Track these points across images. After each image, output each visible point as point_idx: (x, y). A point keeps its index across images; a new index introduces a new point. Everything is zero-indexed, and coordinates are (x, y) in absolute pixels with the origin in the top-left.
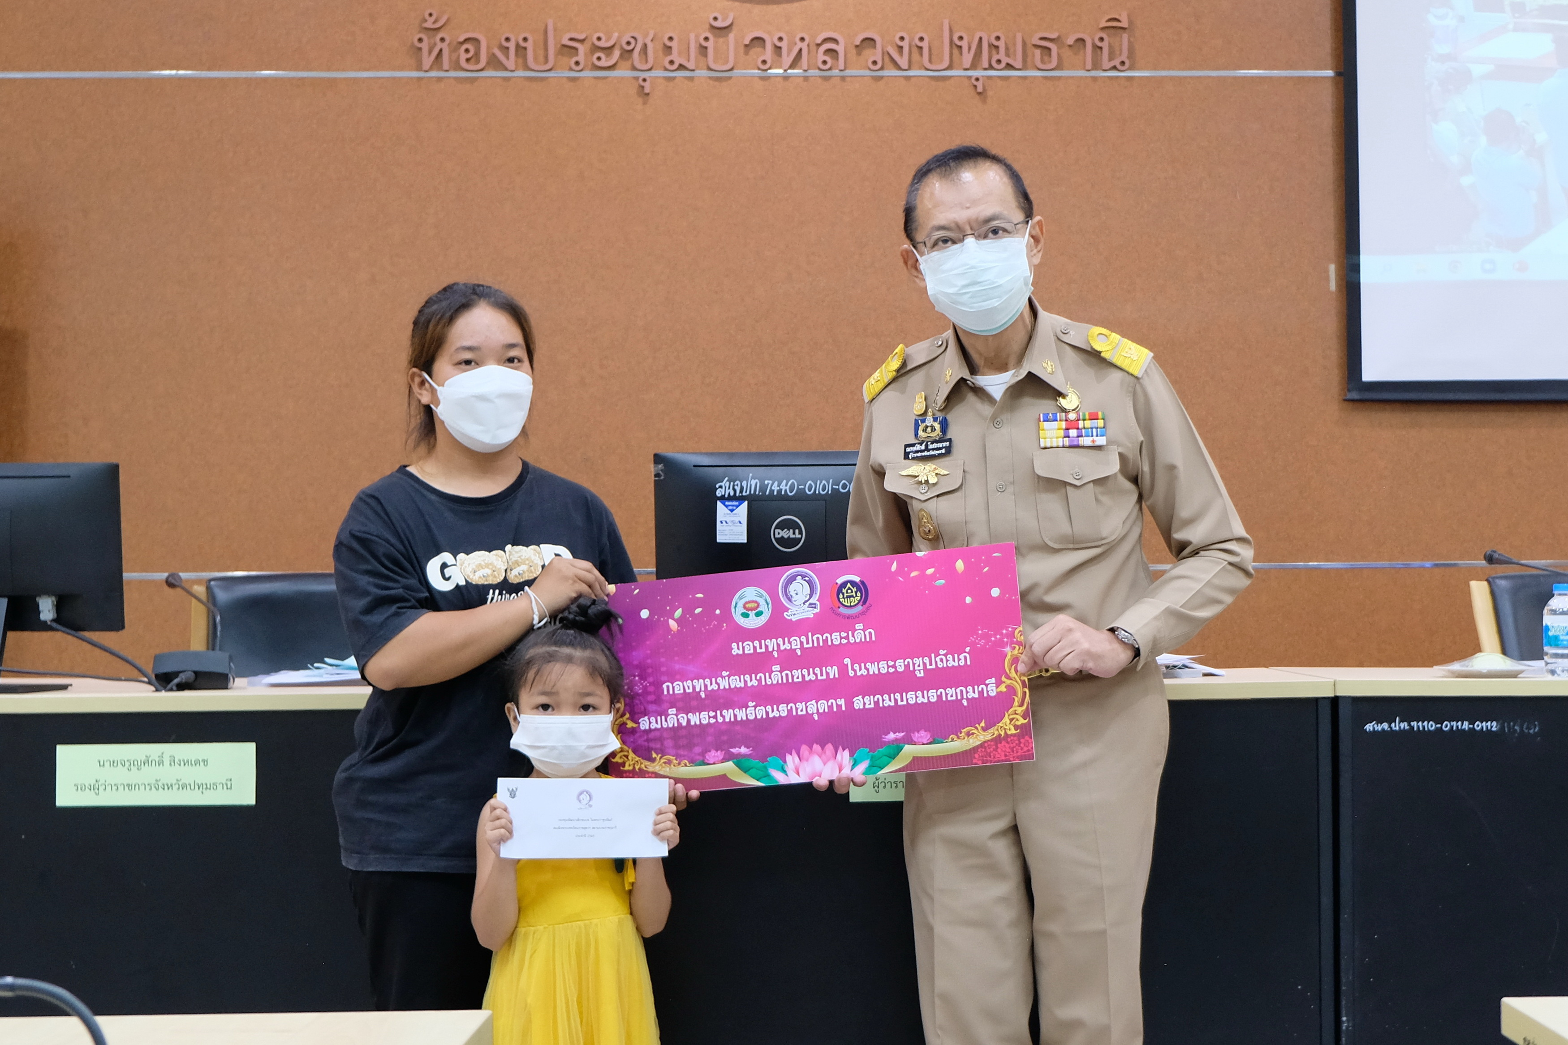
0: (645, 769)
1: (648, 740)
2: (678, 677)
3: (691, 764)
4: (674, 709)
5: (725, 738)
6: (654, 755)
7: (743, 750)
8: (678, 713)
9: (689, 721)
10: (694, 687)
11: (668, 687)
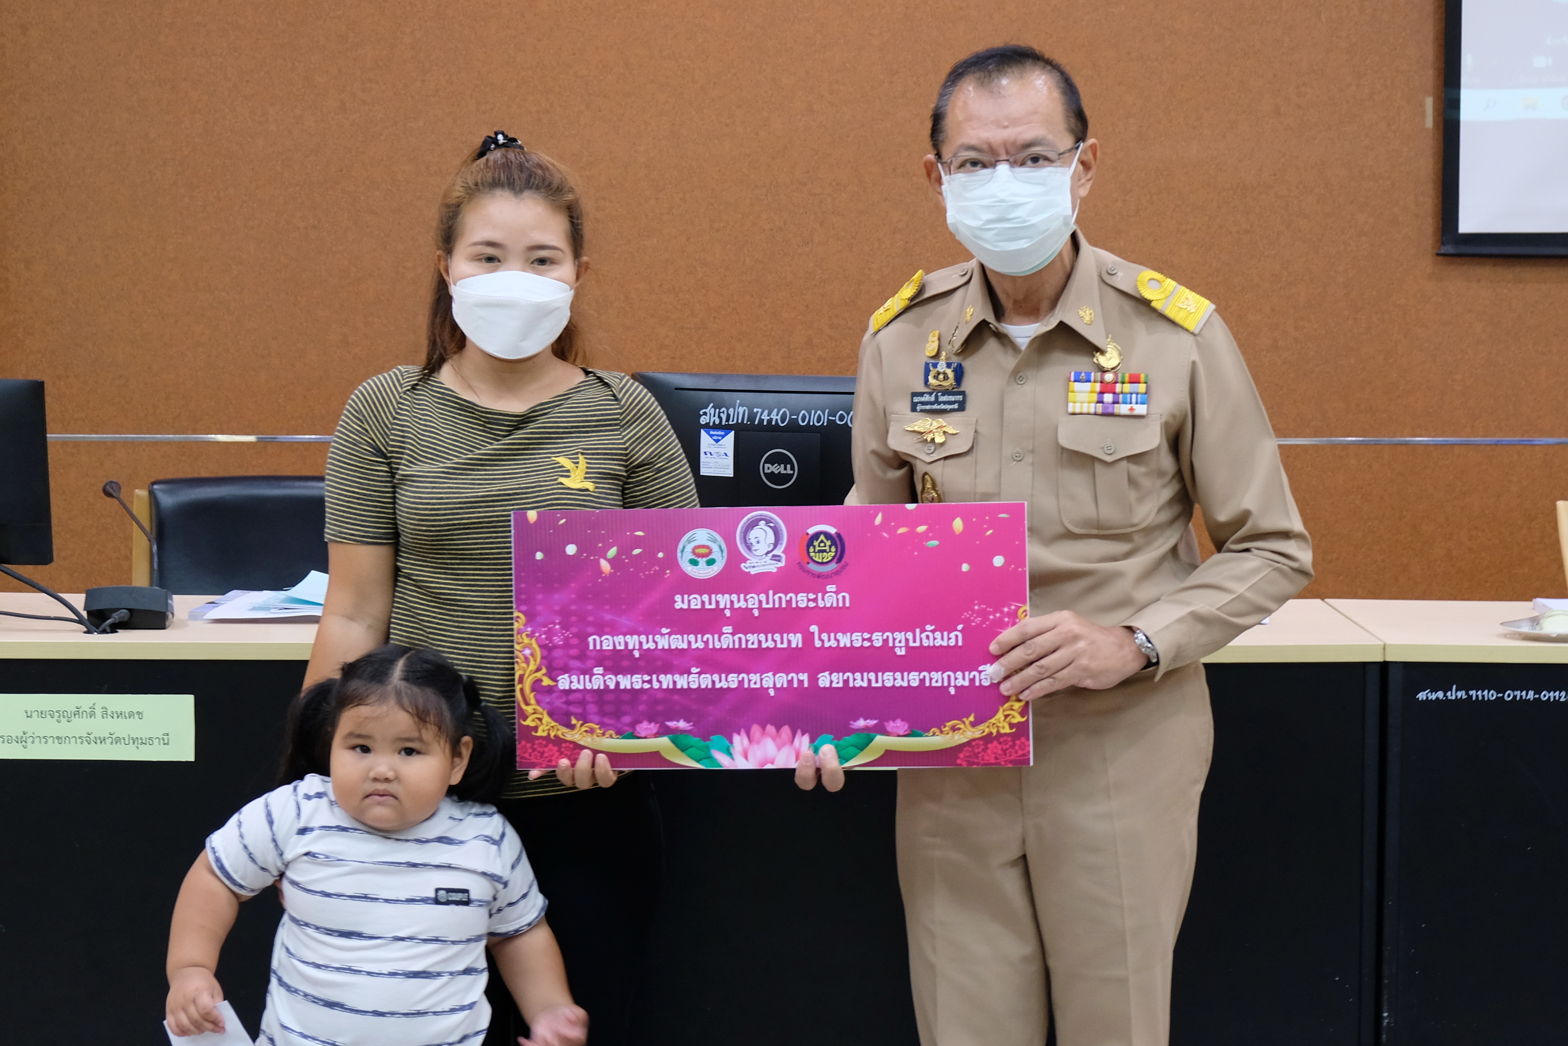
0: (562, 737)
1: (568, 703)
2: (607, 629)
3: (618, 736)
4: (601, 668)
5: (660, 708)
6: (574, 721)
7: (682, 724)
8: (607, 673)
9: (618, 684)
10: (626, 644)
11: (595, 640)
